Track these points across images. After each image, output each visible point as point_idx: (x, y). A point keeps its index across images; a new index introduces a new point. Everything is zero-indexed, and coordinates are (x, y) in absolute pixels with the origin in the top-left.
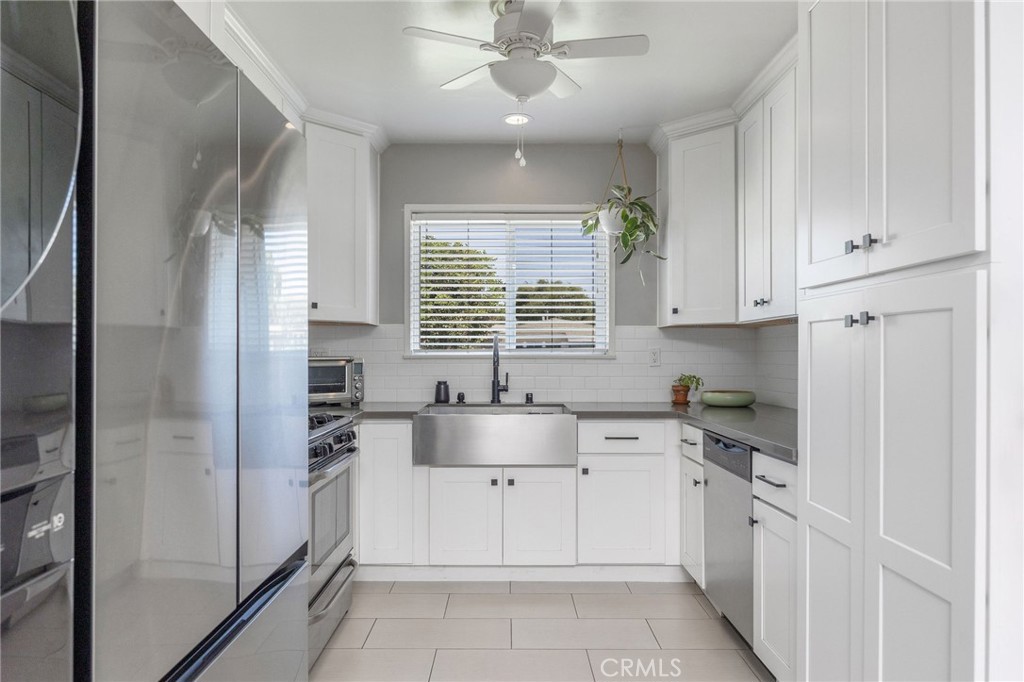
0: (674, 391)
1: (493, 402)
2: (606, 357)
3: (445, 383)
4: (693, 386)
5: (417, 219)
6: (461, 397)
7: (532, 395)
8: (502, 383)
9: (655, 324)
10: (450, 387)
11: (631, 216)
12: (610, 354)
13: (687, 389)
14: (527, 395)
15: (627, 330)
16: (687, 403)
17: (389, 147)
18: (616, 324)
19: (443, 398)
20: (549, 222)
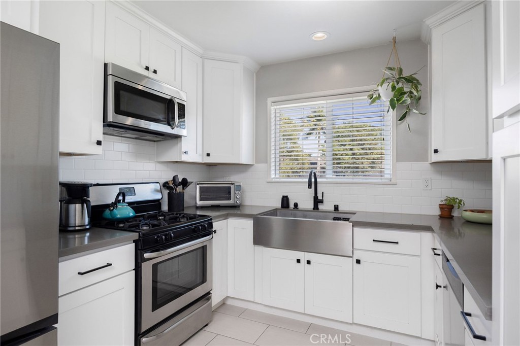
0: (440, 208)
1: (314, 209)
2: (391, 183)
3: (287, 196)
4: (456, 206)
5: (274, 106)
6: (296, 205)
7: (338, 206)
8: (320, 197)
9: (428, 161)
10: (290, 199)
11: (397, 87)
12: (393, 181)
13: (451, 208)
14: (335, 206)
15: (406, 166)
16: (452, 217)
17: (260, 68)
18: (397, 162)
19: (285, 205)
20: (351, 99)
